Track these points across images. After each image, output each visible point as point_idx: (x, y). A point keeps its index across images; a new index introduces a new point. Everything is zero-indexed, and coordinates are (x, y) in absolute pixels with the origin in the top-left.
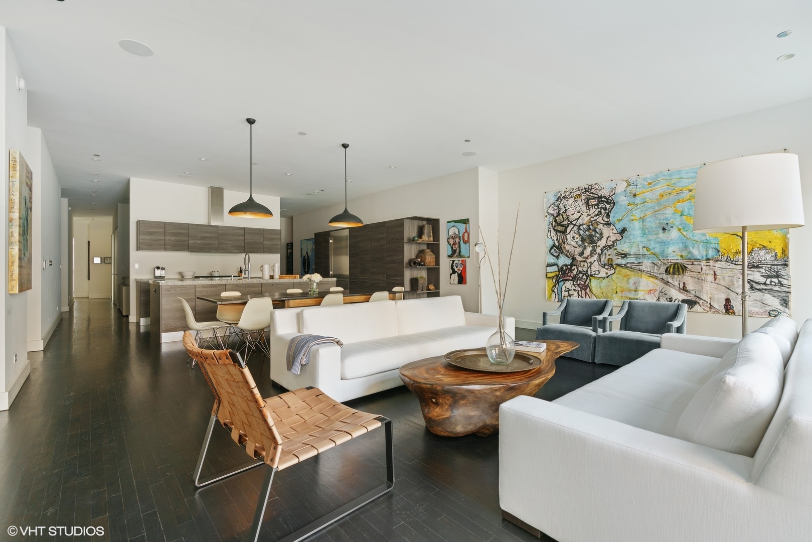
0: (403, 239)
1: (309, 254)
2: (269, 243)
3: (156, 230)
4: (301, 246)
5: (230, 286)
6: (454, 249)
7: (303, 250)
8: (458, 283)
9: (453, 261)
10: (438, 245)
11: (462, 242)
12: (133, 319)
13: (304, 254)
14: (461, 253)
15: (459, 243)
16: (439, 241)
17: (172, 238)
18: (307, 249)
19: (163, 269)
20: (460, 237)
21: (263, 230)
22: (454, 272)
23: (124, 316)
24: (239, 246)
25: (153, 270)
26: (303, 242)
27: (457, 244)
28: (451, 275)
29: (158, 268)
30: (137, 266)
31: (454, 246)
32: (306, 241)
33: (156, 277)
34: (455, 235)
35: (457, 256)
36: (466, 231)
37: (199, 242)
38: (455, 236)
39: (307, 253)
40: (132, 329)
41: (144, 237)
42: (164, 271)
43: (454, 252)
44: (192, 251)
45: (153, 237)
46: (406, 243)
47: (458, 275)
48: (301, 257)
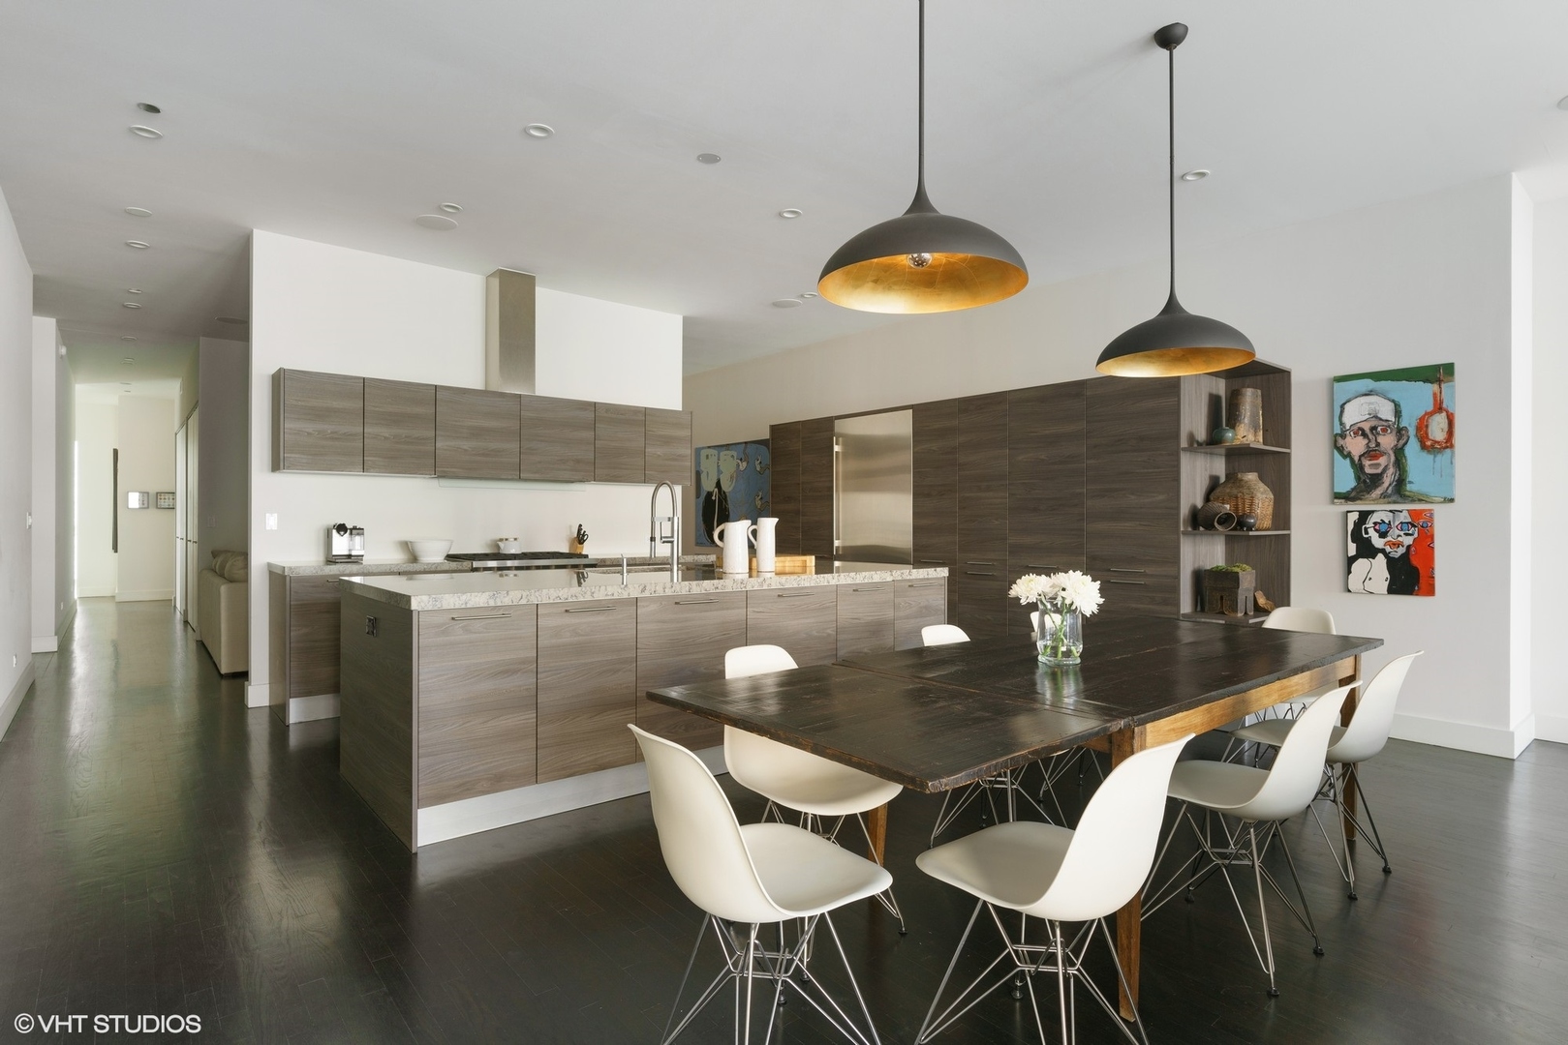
0: (1177, 436)
1: (725, 487)
2: (659, 451)
3: (336, 404)
4: (698, 463)
5: (653, 607)
6: (1368, 470)
7: (703, 477)
8: (1391, 590)
9: (1364, 516)
10: (1284, 460)
11: (1412, 449)
12: (258, 694)
13: (708, 485)
14: (1409, 487)
15: (1399, 452)
16: (1287, 444)
17: (385, 432)
18: (719, 472)
19: (356, 531)
20: (1400, 432)
21: (646, 411)
22: (1367, 550)
23: (222, 676)
24: (578, 461)
25: (322, 535)
26: (704, 453)
27: (1382, 454)
28: (1351, 561)
29: (341, 528)
30: (272, 521)
31: (1367, 463)
32: (715, 452)
33: (331, 560)
34: (1374, 423)
35: (1384, 496)
36: (1439, 408)
37: (466, 445)
38: (1373, 429)
39: (718, 485)
40: (259, 731)
41: (292, 426)
42: (358, 539)
43: (1366, 484)
44: (443, 476)
45: (329, 428)
46: (1184, 449)
47: (1392, 563)
48: (698, 496)
